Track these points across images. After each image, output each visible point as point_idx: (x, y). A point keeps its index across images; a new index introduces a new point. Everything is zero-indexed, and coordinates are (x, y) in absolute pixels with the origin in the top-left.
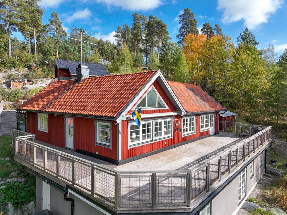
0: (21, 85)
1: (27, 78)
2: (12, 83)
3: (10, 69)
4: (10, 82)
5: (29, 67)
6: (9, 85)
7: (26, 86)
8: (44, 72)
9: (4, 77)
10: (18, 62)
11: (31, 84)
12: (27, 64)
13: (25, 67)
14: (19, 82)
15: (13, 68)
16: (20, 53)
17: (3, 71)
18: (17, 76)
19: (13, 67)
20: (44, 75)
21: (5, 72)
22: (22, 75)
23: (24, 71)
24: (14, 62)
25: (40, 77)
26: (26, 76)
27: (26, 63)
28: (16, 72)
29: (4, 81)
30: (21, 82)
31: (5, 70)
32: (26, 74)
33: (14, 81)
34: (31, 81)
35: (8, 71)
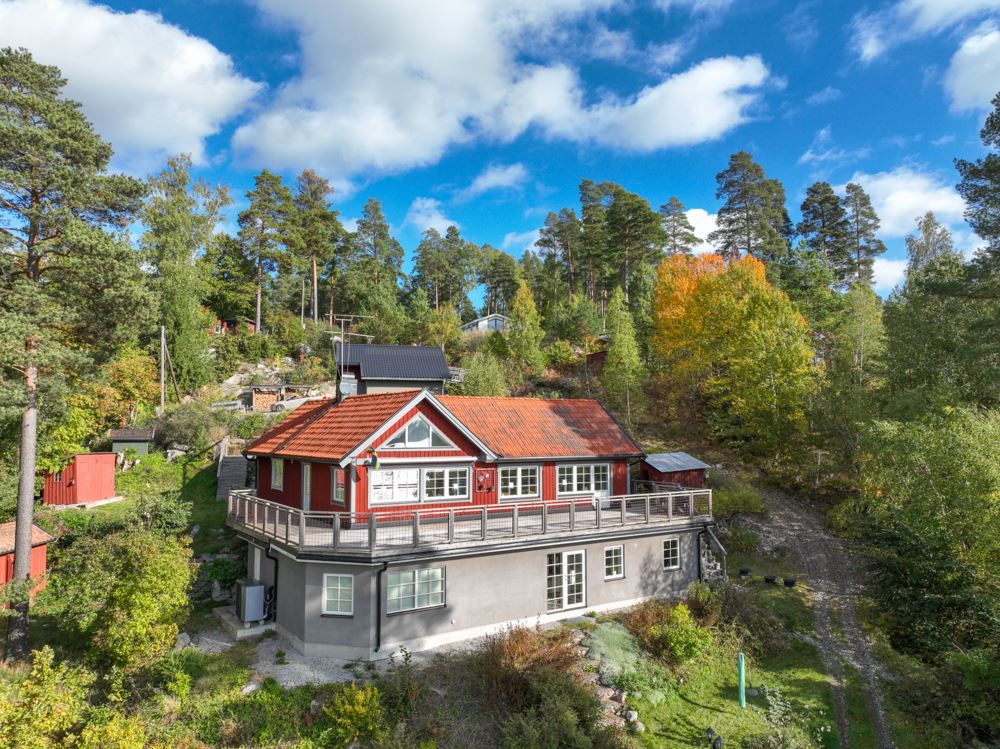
0: (272, 399)
1: (288, 383)
2: (255, 396)
3: (255, 362)
4: (251, 395)
5: (295, 355)
6: (248, 400)
7: (282, 403)
8: (326, 366)
9: (240, 384)
10: (272, 345)
11: (292, 398)
12: (293, 348)
13: (286, 355)
14: (269, 393)
15: (261, 359)
16: (281, 320)
17: (240, 368)
18: (267, 379)
19: (262, 357)
20: (325, 375)
21: (245, 371)
22: (277, 375)
23: (282, 364)
24: (264, 346)
25: (315, 379)
26: (286, 379)
27: (291, 346)
28: (267, 370)
29: (240, 392)
30: (273, 393)
31: (244, 365)
32: (286, 374)
33: (260, 392)
34: (294, 391)
35: (250, 367)
